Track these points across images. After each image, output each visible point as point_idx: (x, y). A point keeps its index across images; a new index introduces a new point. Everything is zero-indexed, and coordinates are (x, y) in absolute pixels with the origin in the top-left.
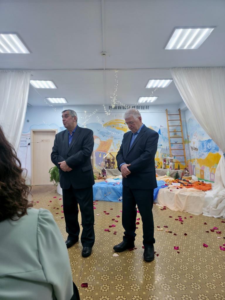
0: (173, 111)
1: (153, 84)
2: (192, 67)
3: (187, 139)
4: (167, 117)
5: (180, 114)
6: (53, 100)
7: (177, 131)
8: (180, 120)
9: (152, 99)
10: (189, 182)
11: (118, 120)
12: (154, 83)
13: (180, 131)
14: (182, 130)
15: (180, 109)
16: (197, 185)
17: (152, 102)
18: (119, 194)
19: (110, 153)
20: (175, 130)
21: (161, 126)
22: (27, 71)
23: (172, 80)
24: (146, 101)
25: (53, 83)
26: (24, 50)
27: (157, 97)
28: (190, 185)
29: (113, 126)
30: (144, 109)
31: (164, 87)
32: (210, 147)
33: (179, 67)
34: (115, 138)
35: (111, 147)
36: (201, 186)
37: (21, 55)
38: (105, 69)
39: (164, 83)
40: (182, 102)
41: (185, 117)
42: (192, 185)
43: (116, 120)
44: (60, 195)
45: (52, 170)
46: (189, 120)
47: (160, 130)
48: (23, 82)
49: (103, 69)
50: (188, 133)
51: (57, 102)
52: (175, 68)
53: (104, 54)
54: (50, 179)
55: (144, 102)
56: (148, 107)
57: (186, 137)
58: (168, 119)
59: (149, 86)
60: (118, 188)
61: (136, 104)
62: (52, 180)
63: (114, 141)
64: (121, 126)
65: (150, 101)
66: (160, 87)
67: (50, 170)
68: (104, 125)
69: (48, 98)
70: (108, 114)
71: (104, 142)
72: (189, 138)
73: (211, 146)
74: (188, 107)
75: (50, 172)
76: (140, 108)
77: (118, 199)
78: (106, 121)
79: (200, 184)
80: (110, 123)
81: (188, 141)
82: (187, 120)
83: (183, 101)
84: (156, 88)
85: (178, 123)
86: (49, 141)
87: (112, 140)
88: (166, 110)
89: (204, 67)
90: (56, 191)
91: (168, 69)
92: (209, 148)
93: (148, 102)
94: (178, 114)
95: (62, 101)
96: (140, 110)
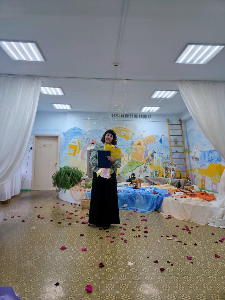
0: (175, 121)
3: (187, 148)
4: (169, 126)
5: (181, 124)
6: (58, 106)
7: (177, 140)
8: (181, 130)
9: (155, 109)
10: (191, 191)
11: (120, 128)
12: (159, 94)
13: (181, 140)
14: (183, 140)
15: (181, 119)
16: (201, 195)
18: (123, 201)
20: (176, 139)
21: (162, 135)
22: (38, 78)
23: (177, 92)
24: (149, 111)
25: (61, 90)
26: (39, 58)
27: (160, 107)
28: (193, 195)
30: (146, 118)
31: (168, 97)
33: (186, 80)
36: (204, 196)
37: (35, 63)
38: (115, 79)
39: (169, 94)
41: (186, 128)
42: (195, 195)
43: (118, 128)
44: (62, 200)
45: (54, 175)
46: (190, 130)
47: (161, 138)
48: (34, 88)
49: (113, 79)
50: (189, 143)
51: (61, 108)
52: (182, 80)
53: (116, 65)
54: (53, 184)
55: (147, 111)
56: (150, 116)
57: (187, 147)
58: (169, 128)
59: (155, 96)
60: (122, 195)
61: (139, 113)
62: (54, 185)
64: (123, 133)
65: (153, 110)
66: (165, 97)
67: (53, 175)
69: (54, 104)
72: (190, 148)
73: (212, 157)
75: (52, 177)
76: (143, 117)
77: (122, 207)
79: (203, 194)
81: (189, 150)
82: (188, 130)
84: (161, 98)
85: (179, 133)
86: (51, 146)
88: (168, 120)
90: (57, 196)
91: (175, 81)
92: (211, 159)
93: (151, 111)
94: (180, 124)
95: (67, 107)
96: (142, 119)
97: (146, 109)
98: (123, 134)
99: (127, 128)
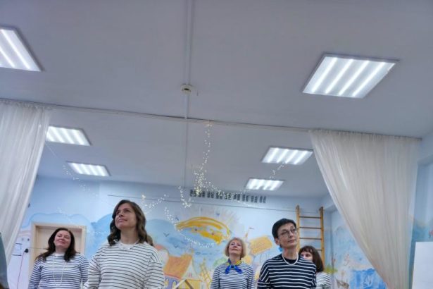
1: (276, 155)
2: (349, 132)
3: (331, 264)
4: (298, 221)
5: (321, 218)
6: (81, 169)
8: (322, 229)
9: (272, 185)
11: (205, 218)
12: (278, 154)
13: (320, 249)
14: (324, 248)
15: (322, 208)
17: (272, 189)
19: (186, 281)
23: (311, 153)
24: (262, 188)
25: (83, 135)
26: (27, 64)
27: (282, 182)
29: (196, 230)
30: (256, 201)
31: (296, 162)
32: (370, 283)
33: (326, 130)
34: (198, 253)
35: (189, 268)
38: (188, 118)
39: (297, 157)
40: (326, 195)
43: (201, 218)
46: (338, 229)
49: (184, 118)
50: (334, 254)
51: (88, 173)
52: (319, 129)
53: (186, 89)
55: (257, 188)
56: (265, 198)
57: (329, 262)
58: (299, 224)
59: (270, 158)
61: (241, 191)
63: (196, 258)
64: (211, 230)
65: (269, 187)
66: (290, 162)
68: (177, 226)
69: (72, 162)
70: (186, 205)
71: (177, 258)
72: (335, 263)
74: (337, 206)
76: (250, 199)
78: (183, 219)
80: (191, 223)
81: (333, 268)
82: (334, 229)
83: (329, 194)
84: (281, 163)
85: (317, 233)
87: (191, 257)
88: (298, 208)
89: (372, 134)
91: (307, 130)
93: (265, 189)
95: (99, 171)
96: (249, 204)
97: (255, 184)
98: (211, 232)
99: (219, 219)
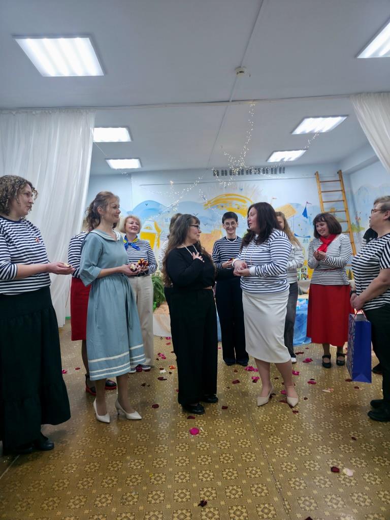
4: (319, 186)
5: (341, 180)
8: (343, 191)
9: (294, 155)
14: (347, 209)
15: (341, 171)
20: (334, 208)
21: (307, 203)
25: (127, 131)
27: (305, 151)
29: (222, 206)
30: (276, 173)
38: (232, 101)
41: (350, 186)
43: (226, 195)
46: (359, 189)
47: (305, 209)
49: (229, 101)
50: (358, 214)
52: (361, 93)
53: (241, 72)
55: (279, 160)
56: (284, 169)
57: (353, 221)
58: (320, 189)
65: (290, 158)
68: (205, 205)
69: (110, 159)
71: (207, 235)
72: (360, 222)
76: (270, 172)
78: (209, 198)
80: (217, 201)
81: (359, 227)
82: (355, 190)
85: (338, 196)
88: (317, 174)
93: (285, 160)
94: (338, 179)
96: (270, 176)
97: (277, 157)
98: (236, 207)
99: (243, 194)
